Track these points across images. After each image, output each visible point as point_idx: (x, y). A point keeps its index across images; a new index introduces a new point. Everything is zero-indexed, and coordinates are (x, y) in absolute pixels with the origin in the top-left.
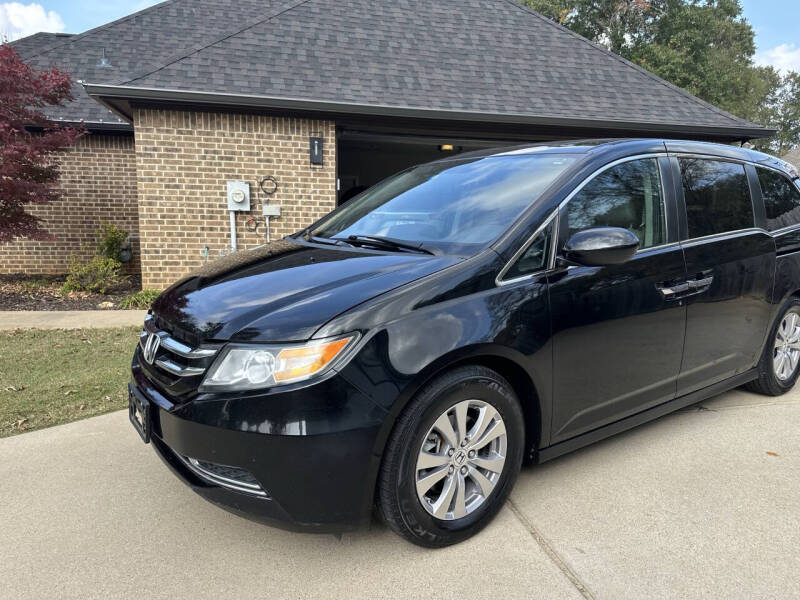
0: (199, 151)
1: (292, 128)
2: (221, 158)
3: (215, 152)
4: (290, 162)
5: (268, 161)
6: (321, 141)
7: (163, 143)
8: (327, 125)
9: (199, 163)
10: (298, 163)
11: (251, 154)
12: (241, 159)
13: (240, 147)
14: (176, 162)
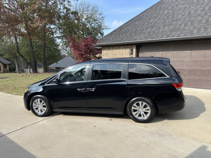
0: (111, 54)
1: (127, 47)
2: (114, 55)
3: (114, 54)
4: (126, 55)
5: (122, 55)
6: (132, 50)
7: (106, 53)
8: (134, 46)
9: (111, 56)
10: (128, 55)
11: (119, 54)
12: (118, 55)
13: (118, 53)
14: (108, 56)
